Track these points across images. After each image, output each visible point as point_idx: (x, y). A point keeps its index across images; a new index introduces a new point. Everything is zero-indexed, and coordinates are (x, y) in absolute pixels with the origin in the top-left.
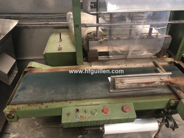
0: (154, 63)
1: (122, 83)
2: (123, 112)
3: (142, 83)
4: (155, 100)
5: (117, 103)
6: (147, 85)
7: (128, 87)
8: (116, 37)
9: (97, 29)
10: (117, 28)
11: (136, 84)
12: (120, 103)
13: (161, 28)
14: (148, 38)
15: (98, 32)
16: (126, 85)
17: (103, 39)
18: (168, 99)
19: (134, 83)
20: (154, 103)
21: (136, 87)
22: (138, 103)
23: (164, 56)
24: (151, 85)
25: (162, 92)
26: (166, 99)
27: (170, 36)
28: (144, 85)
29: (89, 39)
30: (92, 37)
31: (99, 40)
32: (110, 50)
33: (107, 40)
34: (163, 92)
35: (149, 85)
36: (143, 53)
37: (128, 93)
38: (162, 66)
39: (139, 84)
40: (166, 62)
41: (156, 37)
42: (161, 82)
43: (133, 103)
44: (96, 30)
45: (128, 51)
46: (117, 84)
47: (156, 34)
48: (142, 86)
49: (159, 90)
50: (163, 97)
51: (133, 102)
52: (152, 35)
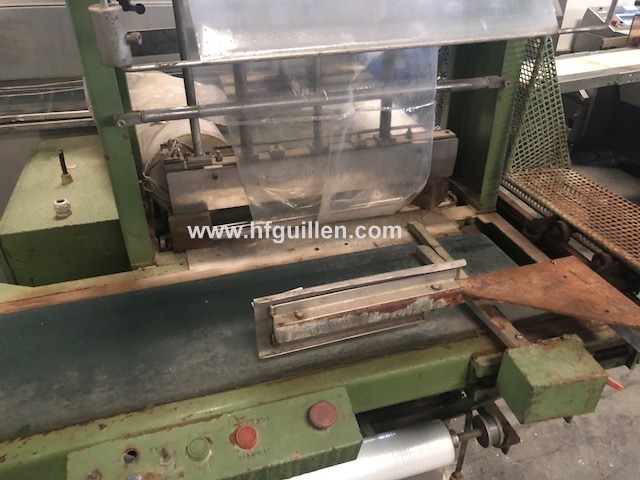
0: (411, 229)
1: (299, 318)
2: (311, 431)
3: (370, 311)
4: (423, 365)
5: (287, 398)
6: (387, 315)
7: (321, 332)
8: (268, 151)
9: (193, 126)
10: (264, 121)
11: (350, 316)
12: (300, 395)
13: (417, 107)
14: (379, 146)
15: (199, 138)
16: (315, 324)
17: (221, 160)
18: (466, 356)
19: (341, 315)
20: (420, 374)
21: (351, 325)
22: (365, 386)
23: (443, 204)
24: (401, 313)
25: (443, 332)
26: (459, 356)
27: (451, 133)
28: (377, 317)
29: (168, 167)
30: (176, 157)
31: (206, 168)
32: (251, 198)
33: (234, 164)
34: (449, 332)
35: (394, 315)
36: (369, 201)
37: (325, 354)
38: (437, 240)
39: (357, 313)
40: (449, 221)
41: (407, 140)
42: (436, 298)
43: (344, 389)
44: (189, 132)
45: (320, 198)
46: (281, 325)
47: (405, 131)
48: (370, 321)
49: (433, 327)
50: (449, 348)
51: (346, 383)
52: (393, 132)
